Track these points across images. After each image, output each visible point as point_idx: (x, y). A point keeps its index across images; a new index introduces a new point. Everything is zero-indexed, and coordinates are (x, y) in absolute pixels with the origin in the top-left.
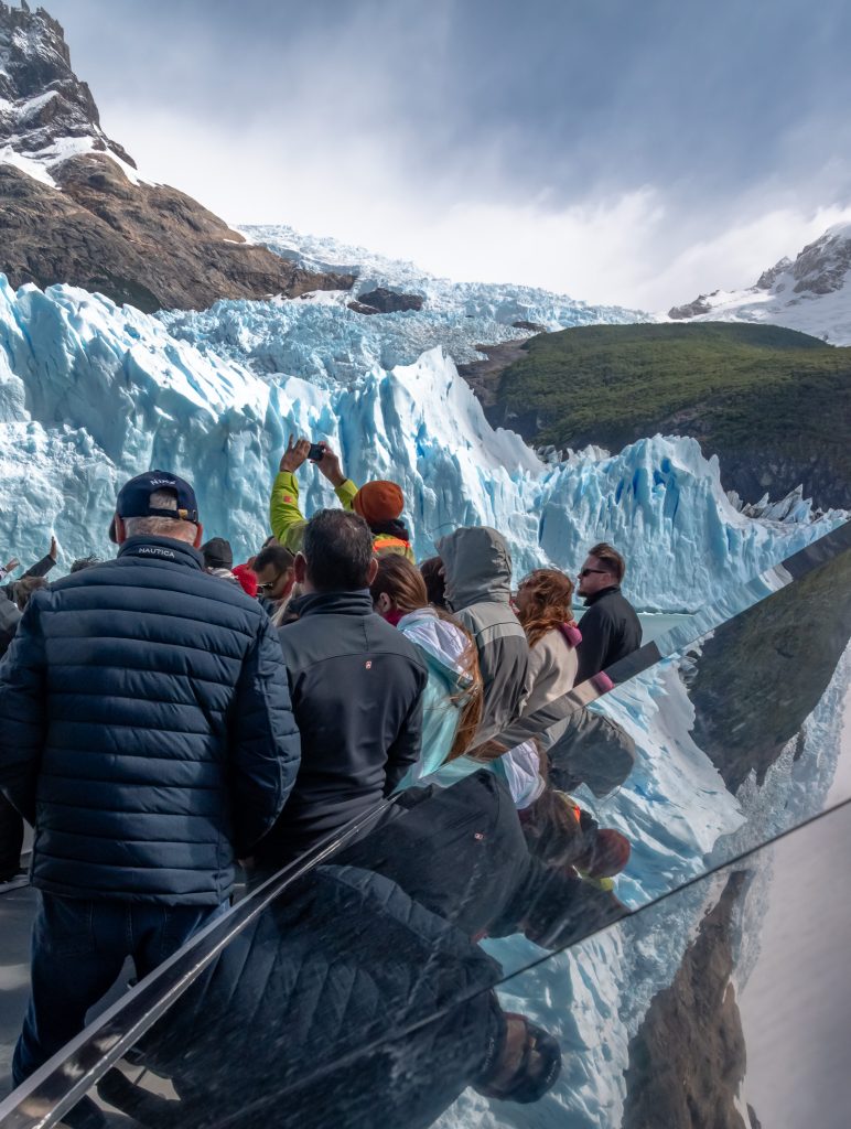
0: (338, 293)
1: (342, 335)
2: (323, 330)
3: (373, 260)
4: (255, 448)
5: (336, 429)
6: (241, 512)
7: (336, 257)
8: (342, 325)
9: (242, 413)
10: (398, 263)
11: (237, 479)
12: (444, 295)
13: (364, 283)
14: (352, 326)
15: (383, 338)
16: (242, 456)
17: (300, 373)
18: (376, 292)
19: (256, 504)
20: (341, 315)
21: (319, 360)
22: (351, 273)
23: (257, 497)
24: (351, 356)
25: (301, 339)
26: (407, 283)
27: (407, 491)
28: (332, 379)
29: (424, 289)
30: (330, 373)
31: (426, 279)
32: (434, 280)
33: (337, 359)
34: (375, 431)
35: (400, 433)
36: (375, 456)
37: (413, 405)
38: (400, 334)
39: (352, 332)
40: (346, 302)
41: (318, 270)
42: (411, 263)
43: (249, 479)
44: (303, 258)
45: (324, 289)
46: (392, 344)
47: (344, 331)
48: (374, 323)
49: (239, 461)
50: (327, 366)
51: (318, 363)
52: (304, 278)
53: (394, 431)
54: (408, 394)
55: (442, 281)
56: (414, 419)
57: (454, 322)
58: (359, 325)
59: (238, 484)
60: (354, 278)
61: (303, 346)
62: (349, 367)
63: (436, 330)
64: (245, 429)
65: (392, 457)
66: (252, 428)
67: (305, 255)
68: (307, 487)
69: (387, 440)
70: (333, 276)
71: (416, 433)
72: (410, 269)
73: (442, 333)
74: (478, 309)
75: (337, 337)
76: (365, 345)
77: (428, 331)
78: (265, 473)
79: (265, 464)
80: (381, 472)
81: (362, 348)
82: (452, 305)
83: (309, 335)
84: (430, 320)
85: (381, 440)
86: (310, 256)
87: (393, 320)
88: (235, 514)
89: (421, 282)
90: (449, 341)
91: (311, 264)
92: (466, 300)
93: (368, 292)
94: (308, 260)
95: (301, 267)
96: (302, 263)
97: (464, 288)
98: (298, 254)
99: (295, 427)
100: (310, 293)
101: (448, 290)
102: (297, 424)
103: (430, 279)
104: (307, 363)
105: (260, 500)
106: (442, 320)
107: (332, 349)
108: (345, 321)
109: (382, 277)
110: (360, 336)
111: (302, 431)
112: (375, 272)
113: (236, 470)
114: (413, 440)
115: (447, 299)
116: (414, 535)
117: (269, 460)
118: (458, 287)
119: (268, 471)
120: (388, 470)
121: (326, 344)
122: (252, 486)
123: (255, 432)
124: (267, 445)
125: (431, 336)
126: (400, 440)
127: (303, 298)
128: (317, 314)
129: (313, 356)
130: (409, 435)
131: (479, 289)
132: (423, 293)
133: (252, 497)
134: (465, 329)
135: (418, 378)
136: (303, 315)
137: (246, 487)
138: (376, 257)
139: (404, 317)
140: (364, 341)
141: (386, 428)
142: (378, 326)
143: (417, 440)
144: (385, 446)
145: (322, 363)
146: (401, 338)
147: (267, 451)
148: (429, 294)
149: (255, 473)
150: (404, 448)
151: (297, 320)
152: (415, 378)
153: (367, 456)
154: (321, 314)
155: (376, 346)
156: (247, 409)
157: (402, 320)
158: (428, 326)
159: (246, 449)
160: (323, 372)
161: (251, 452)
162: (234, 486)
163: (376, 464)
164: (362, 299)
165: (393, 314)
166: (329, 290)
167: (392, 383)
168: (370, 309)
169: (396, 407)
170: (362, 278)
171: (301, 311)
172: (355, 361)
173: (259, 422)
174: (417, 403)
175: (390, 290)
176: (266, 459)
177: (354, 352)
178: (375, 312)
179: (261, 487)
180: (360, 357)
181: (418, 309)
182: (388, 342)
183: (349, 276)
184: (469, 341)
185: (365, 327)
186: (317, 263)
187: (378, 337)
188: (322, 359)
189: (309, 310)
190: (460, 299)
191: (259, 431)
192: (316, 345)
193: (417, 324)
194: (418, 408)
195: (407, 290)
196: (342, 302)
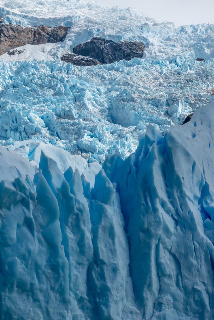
0: (49, 46)
1: (63, 89)
2: (42, 86)
3: (86, 10)
4: (28, 223)
5: (114, 197)
6: (15, 295)
7: (45, 10)
8: (62, 81)
9: (12, 188)
10: (114, 10)
11: (10, 259)
12: (169, 39)
13: (79, 34)
14: (72, 80)
15: (109, 90)
16: (13, 234)
17: (18, 134)
18: (92, 42)
19: (32, 285)
20: (60, 70)
21: (38, 119)
22: (62, 24)
23: (33, 278)
24: (74, 112)
25: (17, 98)
26: (125, 30)
27: (197, 258)
28: (55, 138)
29: (144, 35)
30: (52, 132)
31: (146, 24)
32: (155, 24)
33: (59, 116)
34: (157, 196)
35: (182, 196)
36: (158, 222)
37: (194, 164)
38: (127, 84)
39: (74, 86)
40: (60, 56)
41: (26, 24)
42: (128, 9)
43: (23, 258)
44: (8, 13)
45: (33, 43)
46: (121, 95)
47: (65, 87)
48: (97, 75)
49: (11, 239)
50: (48, 125)
51: (38, 121)
52: (11, 33)
53: (176, 194)
54: (187, 154)
55: (165, 25)
56: (196, 180)
57: (184, 66)
58: (80, 78)
59: (12, 265)
60: (67, 29)
61: (21, 106)
62: (74, 124)
63: (166, 77)
64: (16, 203)
65: (176, 222)
66: (24, 202)
67: (11, 10)
68: (86, 263)
69: (169, 205)
70: (43, 29)
71: (199, 195)
72: (128, 15)
73: (173, 79)
74: (207, 51)
75: (58, 93)
76: (89, 99)
77: (156, 79)
78: (40, 251)
79: (40, 242)
80: (167, 240)
81: (86, 102)
82: (178, 49)
83: (26, 93)
84: (158, 67)
85: (163, 205)
86: (16, 11)
87: (117, 70)
88: (9, 298)
89: (141, 28)
90: (181, 88)
91: (18, 19)
92: (193, 42)
93: (83, 42)
94: (14, 14)
95: (7, 23)
96: (8, 19)
97: (189, 30)
98: (3, 10)
99: (71, 198)
100: (19, 49)
101: (171, 34)
102: (72, 195)
103: (150, 24)
104: (26, 123)
105: (36, 282)
106: (170, 66)
107: (53, 106)
108: (64, 75)
109: (97, 26)
110: (84, 90)
111: (79, 202)
112: (89, 21)
113: (8, 250)
114: (196, 202)
115: (172, 43)
116: (208, 308)
117: (44, 236)
118: (182, 30)
119: (44, 249)
120: (173, 237)
121: (45, 101)
122: (27, 267)
123: (28, 207)
124: (41, 220)
125: (160, 84)
126: (184, 204)
127: (10, 54)
128: (32, 70)
129: (32, 115)
130: (192, 198)
131: (206, 30)
132: (145, 39)
133: (28, 279)
134: (198, 74)
135: (194, 136)
136: (18, 72)
137: (20, 268)
138: (89, 6)
139: (129, 66)
140: (88, 94)
141: (167, 192)
142: (103, 77)
143: (200, 202)
144: (168, 212)
145: (42, 121)
146: (129, 89)
147: (41, 226)
148: (151, 40)
149: (29, 251)
150: (189, 212)
151: (11, 78)
152: (190, 137)
153: (149, 223)
154: (37, 69)
155: (103, 99)
156: (17, 183)
157: (126, 69)
158: (156, 73)
159: (19, 226)
160: (45, 131)
161: (25, 230)
162: (7, 268)
163: (160, 232)
164: (76, 50)
165: (116, 64)
166: (39, 43)
167: (170, 144)
168: (87, 61)
169: (176, 169)
170: (75, 29)
171: (15, 69)
172: (80, 116)
173: (31, 196)
174: (197, 163)
175: (107, 38)
176: (41, 236)
177: (79, 108)
178: (95, 64)
179: (37, 267)
180: (85, 112)
181: (141, 56)
182: (114, 94)
183: (60, 27)
184: (204, 86)
185: (87, 80)
186: (25, 17)
187: (103, 89)
188: (42, 118)
189: (24, 67)
190: (186, 42)
191: (32, 207)
192: (34, 104)
193: (143, 72)
194: (199, 167)
195: (127, 37)
196: (54, 55)
